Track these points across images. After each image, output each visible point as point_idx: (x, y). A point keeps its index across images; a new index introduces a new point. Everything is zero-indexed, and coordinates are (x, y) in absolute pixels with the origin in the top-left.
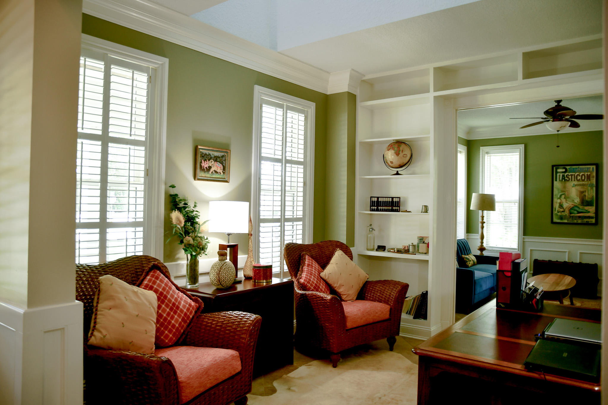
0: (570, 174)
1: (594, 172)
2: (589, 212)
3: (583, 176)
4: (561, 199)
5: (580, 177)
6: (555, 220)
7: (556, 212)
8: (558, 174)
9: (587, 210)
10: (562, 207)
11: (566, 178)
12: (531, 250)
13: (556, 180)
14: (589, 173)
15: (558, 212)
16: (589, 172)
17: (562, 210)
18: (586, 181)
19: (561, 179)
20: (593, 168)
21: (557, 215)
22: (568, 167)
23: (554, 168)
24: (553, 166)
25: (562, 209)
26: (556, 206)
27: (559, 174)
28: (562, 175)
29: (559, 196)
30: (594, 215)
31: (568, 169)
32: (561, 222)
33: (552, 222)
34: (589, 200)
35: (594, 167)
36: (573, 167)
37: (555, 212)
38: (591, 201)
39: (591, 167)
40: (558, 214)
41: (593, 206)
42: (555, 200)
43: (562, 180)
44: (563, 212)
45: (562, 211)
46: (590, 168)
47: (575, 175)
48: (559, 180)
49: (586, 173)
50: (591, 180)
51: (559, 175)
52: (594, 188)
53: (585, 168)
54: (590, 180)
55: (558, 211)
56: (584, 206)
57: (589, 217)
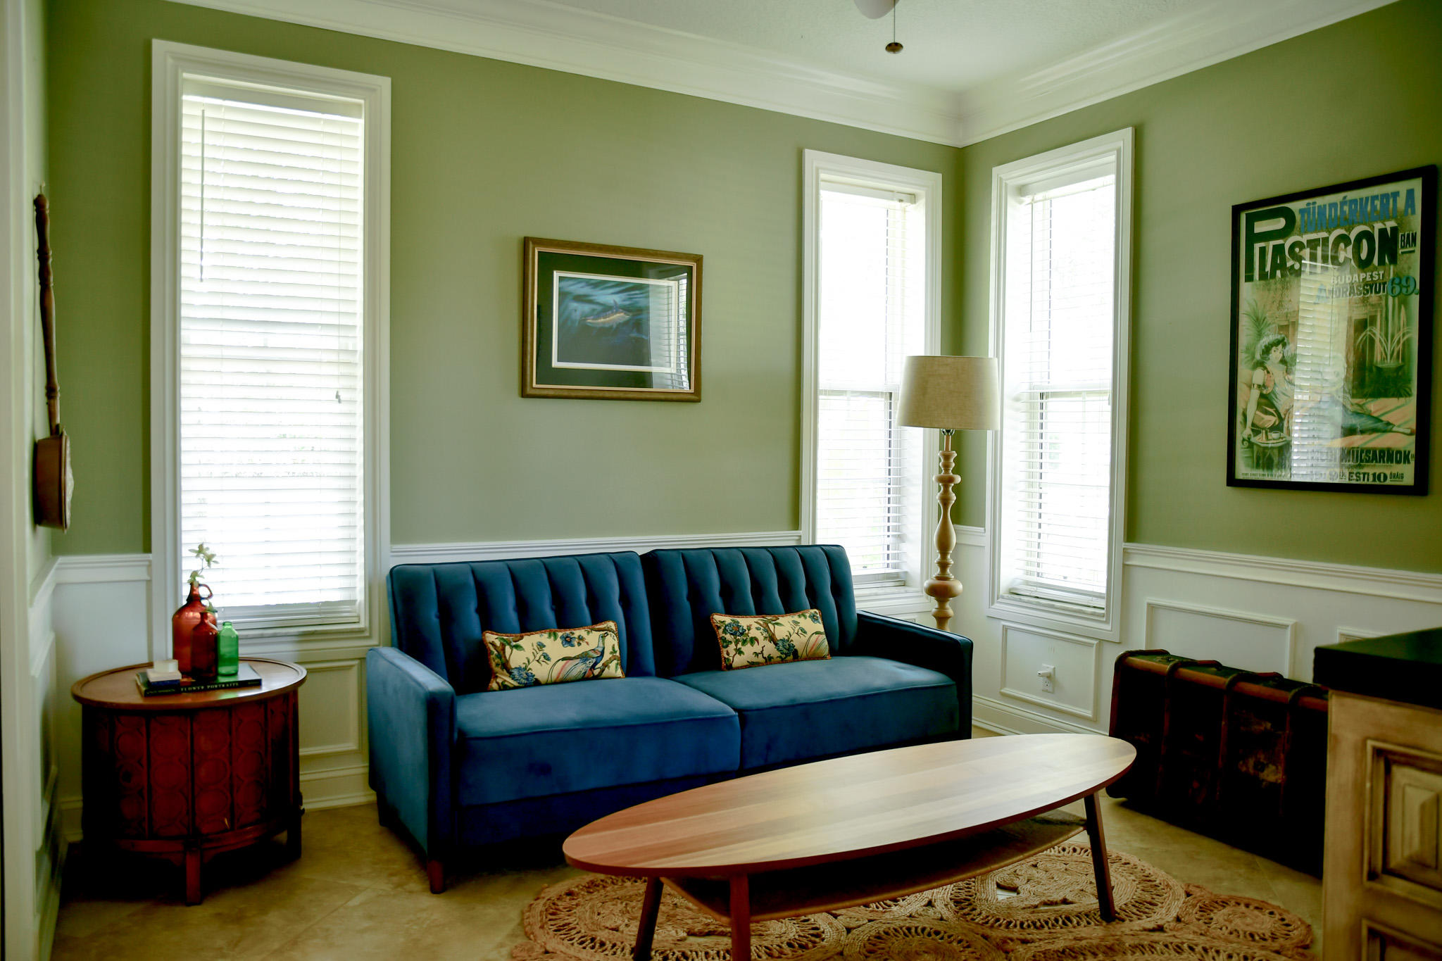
0: (1304, 239)
1: (1413, 212)
2: (1387, 428)
3: (1365, 242)
4: (1268, 365)
5: (1350, 248)
6: (1244, 470)
7: (1248, 431)
8: (1257, 246)
9: (1378, 420)
10: (1273, 406)
11: (1289, 264)
12: (1152, 608)
13: (1249, 278)
14: (1390, 224)
15: (1256, 430)
16: (1389, 219)
17: (1271, 420)
18: (1376, 269)
19: (1268, 269)
20: (1410, 193)
21: (1251, 445)
22: (1295, 206)
23: (1243, 217)
24: (1237, 210)
25: (1272, 414)
26: (1248, 401)
27: (1262, 244)
28: (1274, 246)
29: (1258, 357)
30: (1408, 444)
31: (1298, 217)
32: (1267, 478)
33: (1232, 481)
34: (1390, 363)
35: (1416, 185)
36: (1320, 201)
37: (1242, 433)
38: (1399, 369)
39: (1402, 187)
40: (1254, 439)
41: (1409, 395)
42: (1243, 371)
43: (1273, 275)
44: (1274, 428)
45: (1269, 425)
46: (1396, 195)
47: (1326, 240)
48: (1263, 276)
49: (1378, 226)
50: (1402, 259)
51: (1263, 251)
52: (1415, 300)
53: (1374, 198)
54: (1394, 260)
55: (1253, 425)
56: (1365, 396)
57: (1388, 455)
